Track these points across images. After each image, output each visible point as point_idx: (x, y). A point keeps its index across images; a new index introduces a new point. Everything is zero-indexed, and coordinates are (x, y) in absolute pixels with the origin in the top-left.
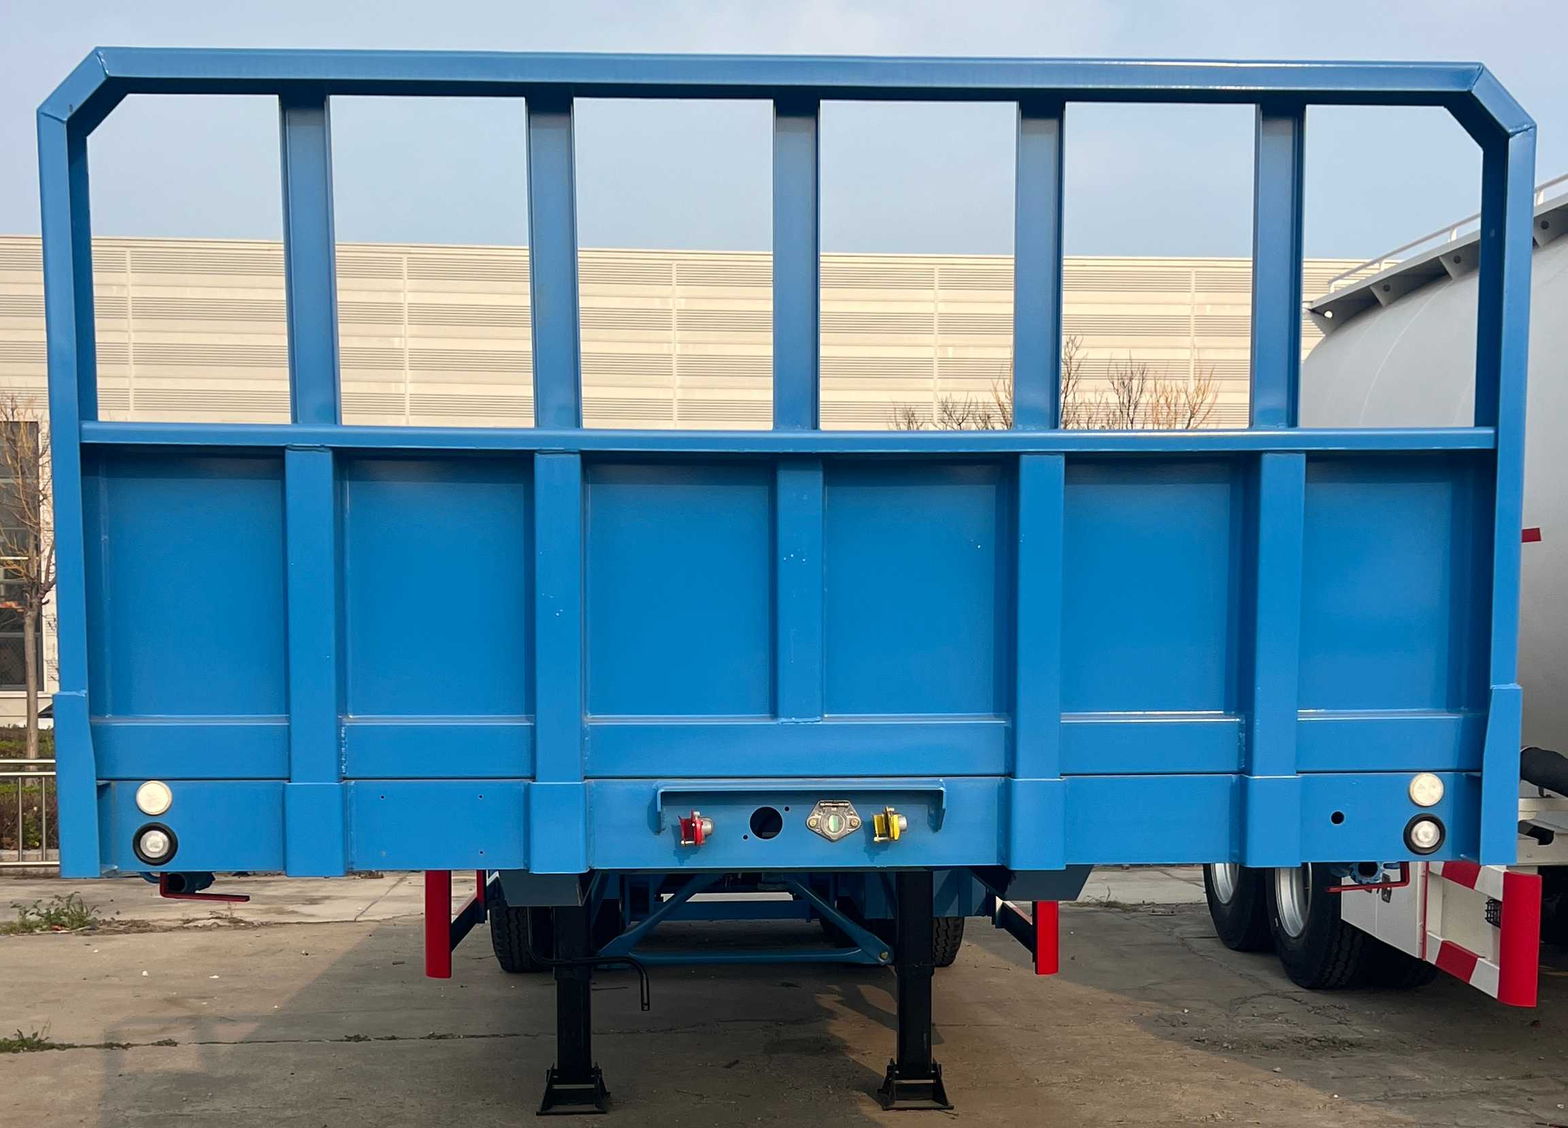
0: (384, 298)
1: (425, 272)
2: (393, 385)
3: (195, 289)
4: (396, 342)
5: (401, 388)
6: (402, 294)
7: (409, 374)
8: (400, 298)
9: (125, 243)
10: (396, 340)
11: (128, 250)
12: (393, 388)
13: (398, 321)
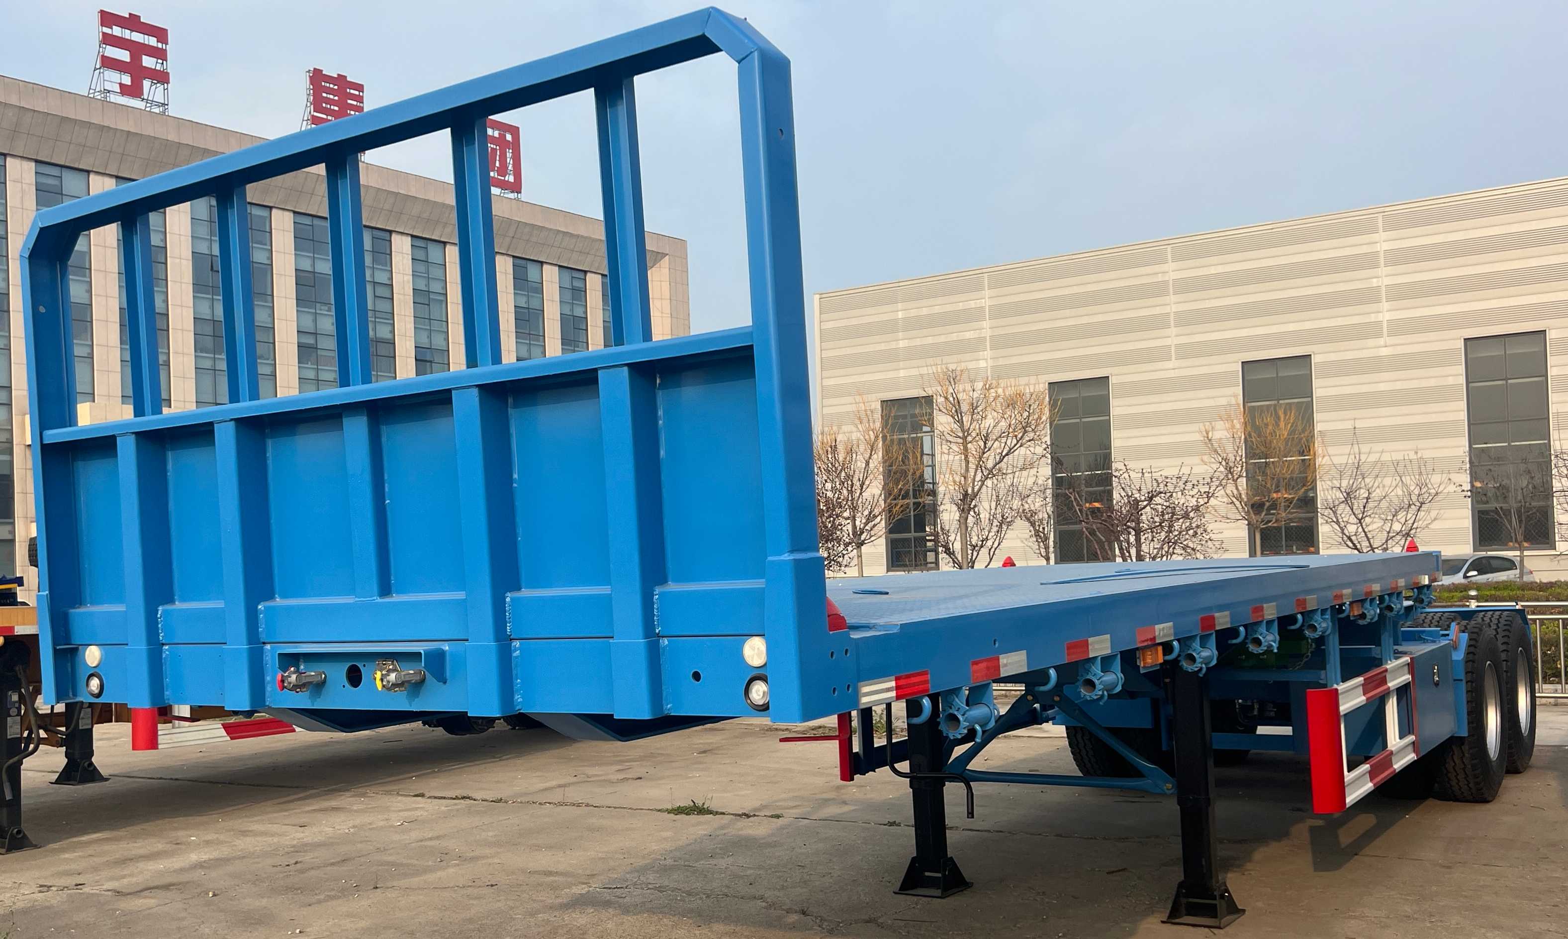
0: (1365, 249)
1: (1394, 224)
2: (1373, 315)
3: (1215, 267)
4: (1375, 282)
5: (1380, 317)
6: (1379, 244)
7: (1385, 305)
8: (1377, 248)
9: (1167, 242)
10: (1375, 280)
11: (1169, 248)
12: (1373, 318)
13: (1376, 266)
